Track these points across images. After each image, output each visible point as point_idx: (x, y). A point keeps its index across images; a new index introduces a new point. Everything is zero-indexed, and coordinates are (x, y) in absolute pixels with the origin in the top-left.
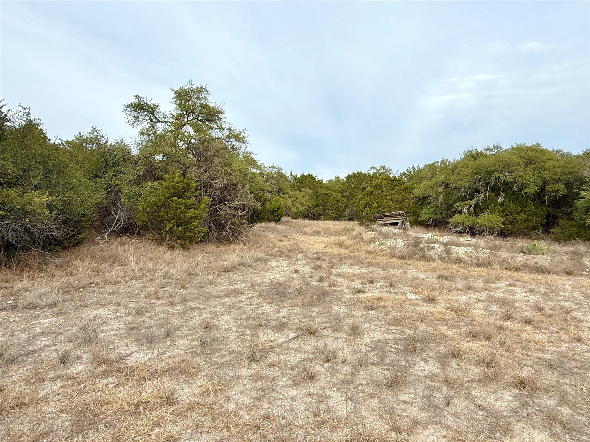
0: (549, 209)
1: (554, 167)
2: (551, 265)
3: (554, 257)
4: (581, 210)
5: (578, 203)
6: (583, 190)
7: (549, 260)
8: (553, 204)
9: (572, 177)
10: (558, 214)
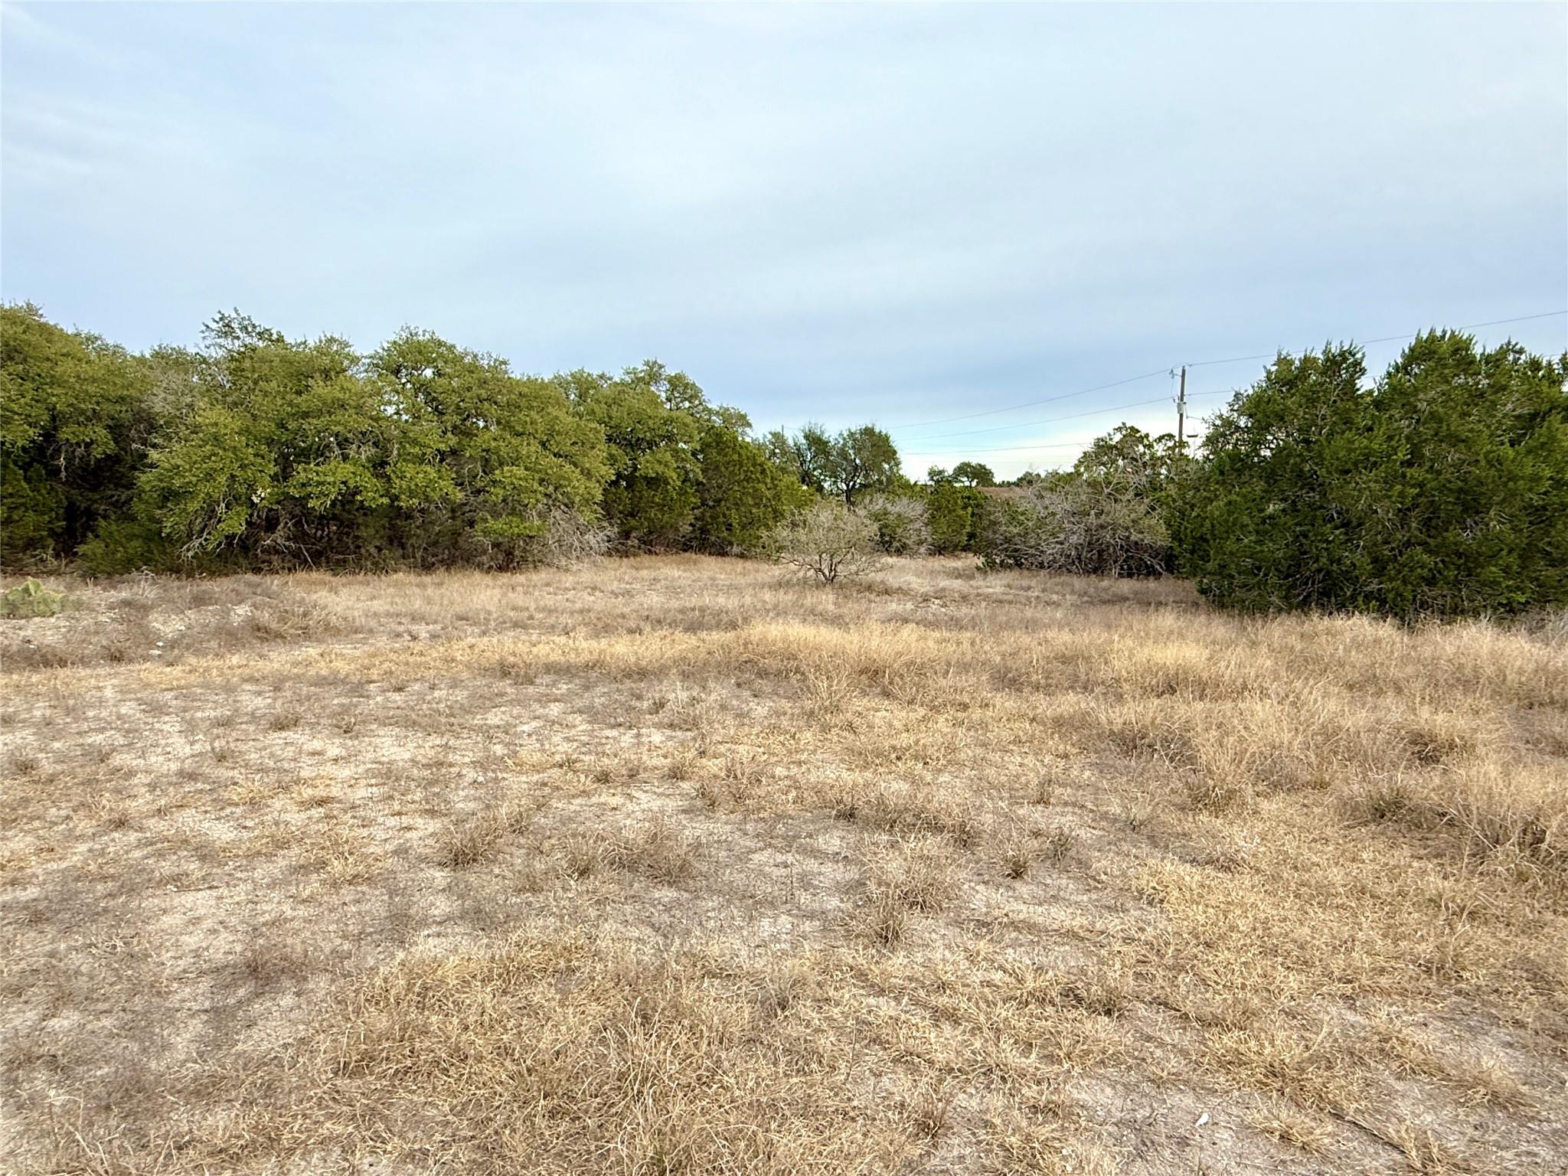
0: (73, 492)
1: (78, 377)
2: (68, 642)
3: (78, 620)
4: (151, 496)
5: (143, 478)
6: (154, 446)
7: (63, 630)
8: (82, 478)
9: (127, 411)
10: (96, 506)
